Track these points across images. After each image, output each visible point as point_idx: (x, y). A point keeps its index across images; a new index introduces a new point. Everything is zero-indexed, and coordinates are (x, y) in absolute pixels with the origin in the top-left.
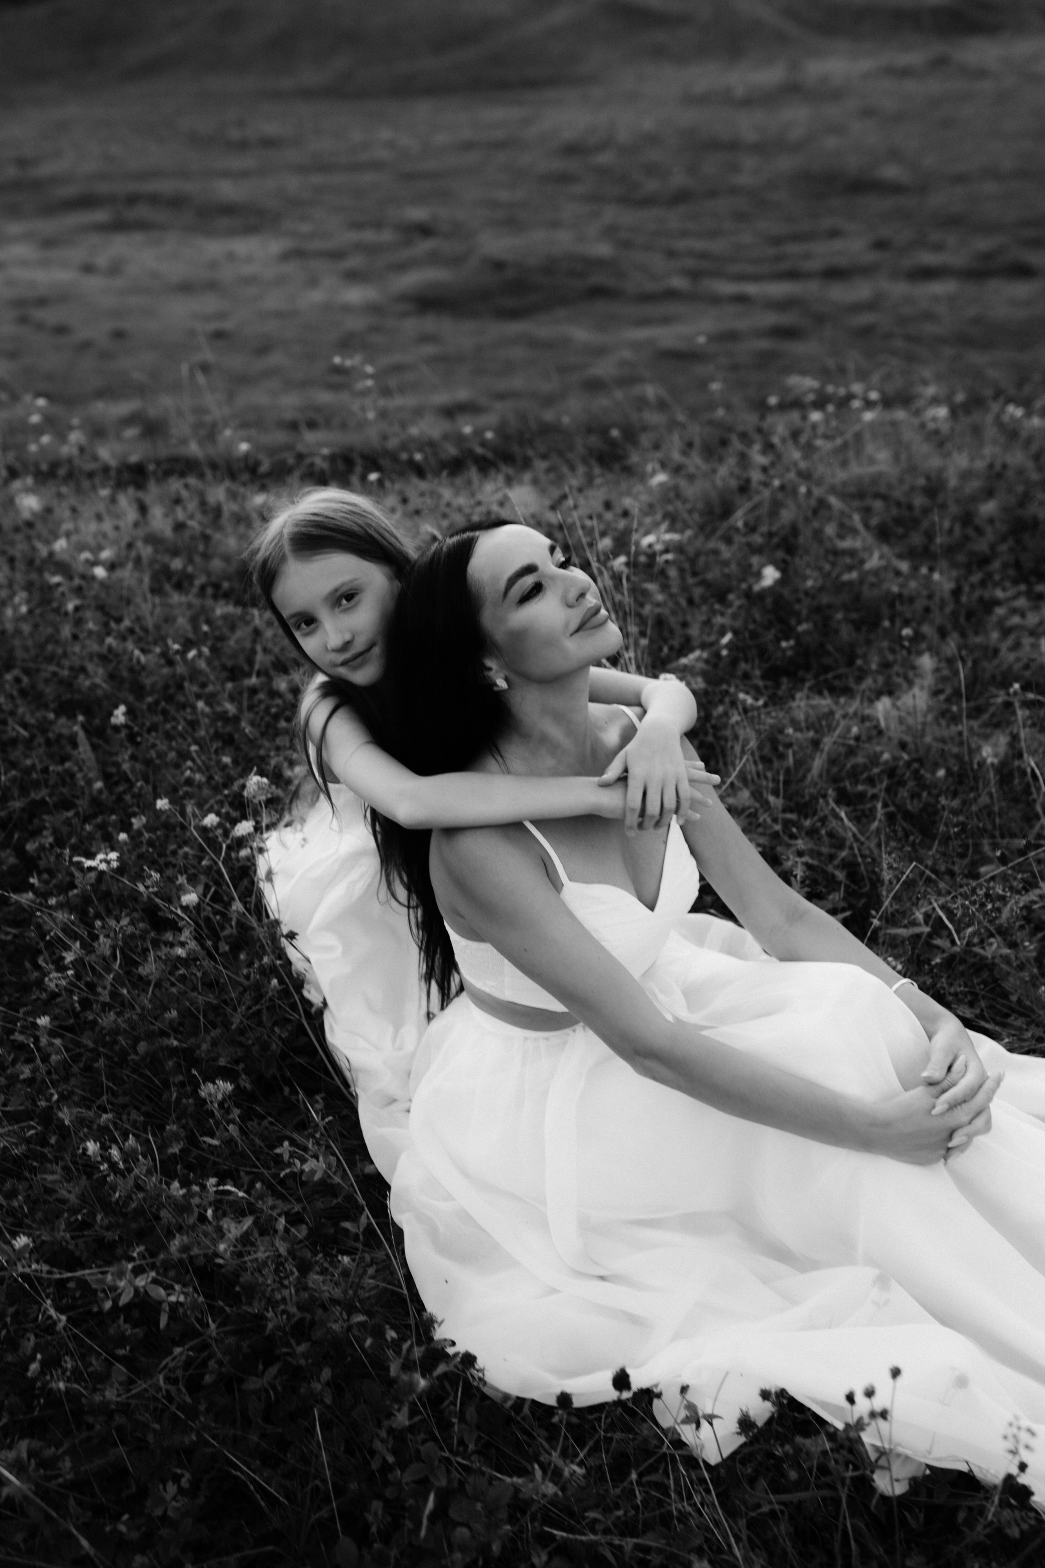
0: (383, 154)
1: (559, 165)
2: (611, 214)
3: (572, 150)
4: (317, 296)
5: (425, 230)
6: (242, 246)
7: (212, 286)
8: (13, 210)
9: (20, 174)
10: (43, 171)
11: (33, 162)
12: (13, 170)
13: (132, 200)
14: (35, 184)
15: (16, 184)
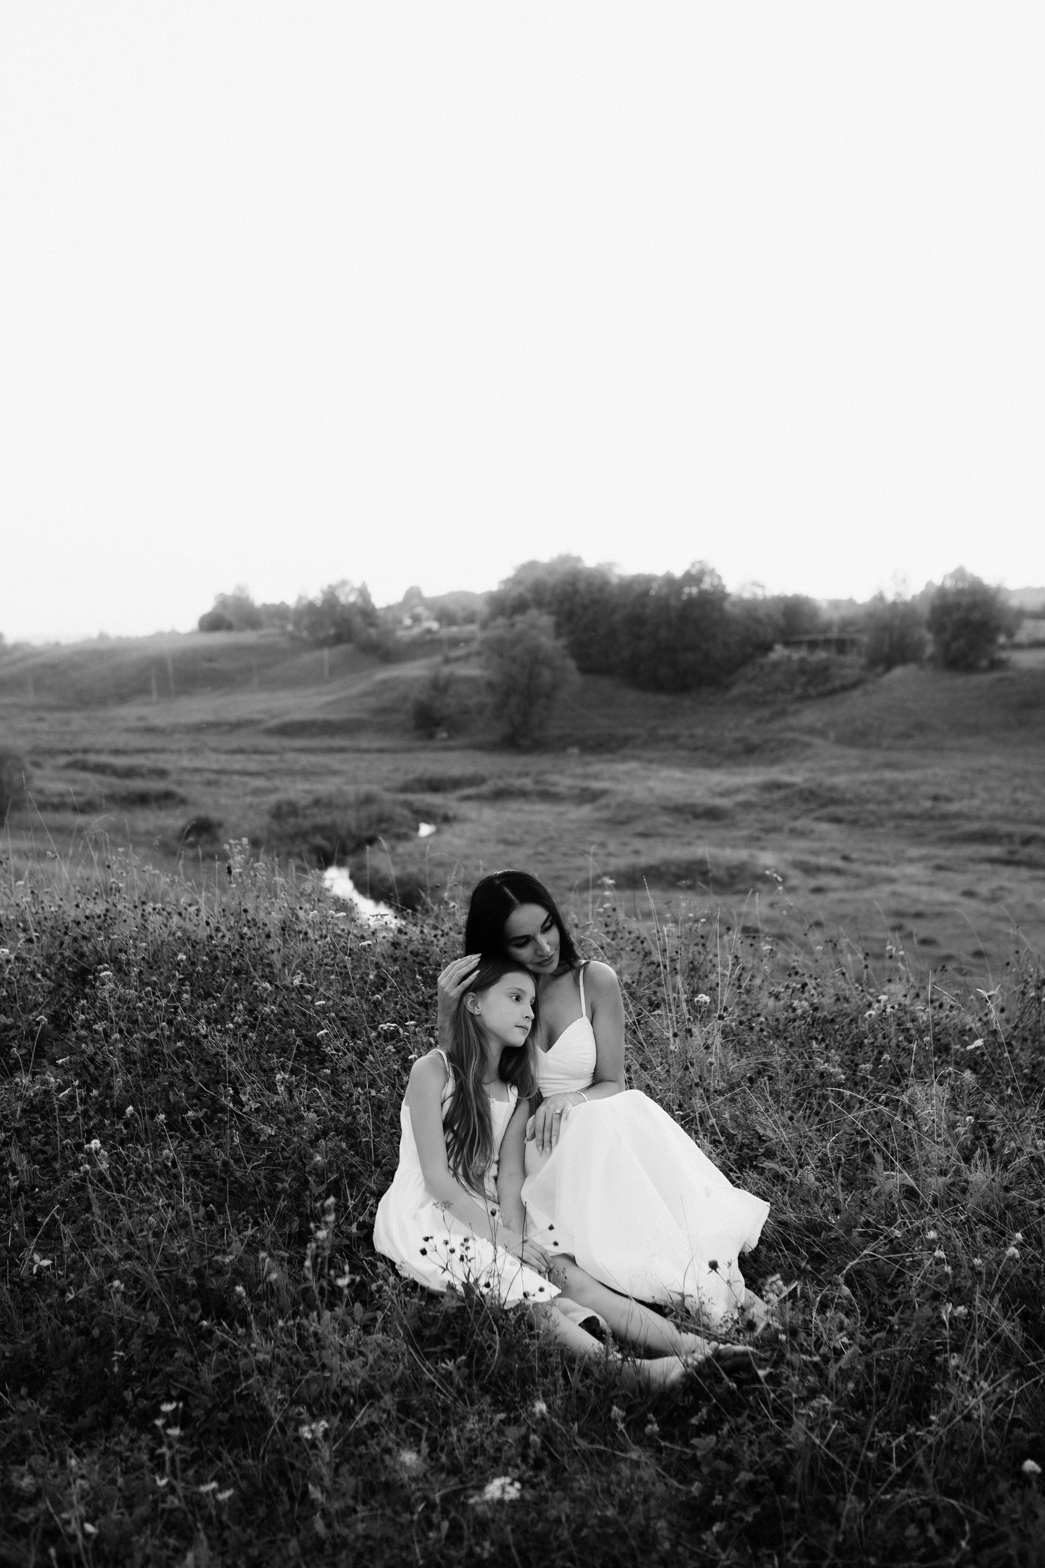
8: (918, 837)
9: (933, 808)
10: (954, 807)
11: (948, 800)
12: (928, 804)
13: (1027, 841)
14: (944, 817)
15: (927, 816)
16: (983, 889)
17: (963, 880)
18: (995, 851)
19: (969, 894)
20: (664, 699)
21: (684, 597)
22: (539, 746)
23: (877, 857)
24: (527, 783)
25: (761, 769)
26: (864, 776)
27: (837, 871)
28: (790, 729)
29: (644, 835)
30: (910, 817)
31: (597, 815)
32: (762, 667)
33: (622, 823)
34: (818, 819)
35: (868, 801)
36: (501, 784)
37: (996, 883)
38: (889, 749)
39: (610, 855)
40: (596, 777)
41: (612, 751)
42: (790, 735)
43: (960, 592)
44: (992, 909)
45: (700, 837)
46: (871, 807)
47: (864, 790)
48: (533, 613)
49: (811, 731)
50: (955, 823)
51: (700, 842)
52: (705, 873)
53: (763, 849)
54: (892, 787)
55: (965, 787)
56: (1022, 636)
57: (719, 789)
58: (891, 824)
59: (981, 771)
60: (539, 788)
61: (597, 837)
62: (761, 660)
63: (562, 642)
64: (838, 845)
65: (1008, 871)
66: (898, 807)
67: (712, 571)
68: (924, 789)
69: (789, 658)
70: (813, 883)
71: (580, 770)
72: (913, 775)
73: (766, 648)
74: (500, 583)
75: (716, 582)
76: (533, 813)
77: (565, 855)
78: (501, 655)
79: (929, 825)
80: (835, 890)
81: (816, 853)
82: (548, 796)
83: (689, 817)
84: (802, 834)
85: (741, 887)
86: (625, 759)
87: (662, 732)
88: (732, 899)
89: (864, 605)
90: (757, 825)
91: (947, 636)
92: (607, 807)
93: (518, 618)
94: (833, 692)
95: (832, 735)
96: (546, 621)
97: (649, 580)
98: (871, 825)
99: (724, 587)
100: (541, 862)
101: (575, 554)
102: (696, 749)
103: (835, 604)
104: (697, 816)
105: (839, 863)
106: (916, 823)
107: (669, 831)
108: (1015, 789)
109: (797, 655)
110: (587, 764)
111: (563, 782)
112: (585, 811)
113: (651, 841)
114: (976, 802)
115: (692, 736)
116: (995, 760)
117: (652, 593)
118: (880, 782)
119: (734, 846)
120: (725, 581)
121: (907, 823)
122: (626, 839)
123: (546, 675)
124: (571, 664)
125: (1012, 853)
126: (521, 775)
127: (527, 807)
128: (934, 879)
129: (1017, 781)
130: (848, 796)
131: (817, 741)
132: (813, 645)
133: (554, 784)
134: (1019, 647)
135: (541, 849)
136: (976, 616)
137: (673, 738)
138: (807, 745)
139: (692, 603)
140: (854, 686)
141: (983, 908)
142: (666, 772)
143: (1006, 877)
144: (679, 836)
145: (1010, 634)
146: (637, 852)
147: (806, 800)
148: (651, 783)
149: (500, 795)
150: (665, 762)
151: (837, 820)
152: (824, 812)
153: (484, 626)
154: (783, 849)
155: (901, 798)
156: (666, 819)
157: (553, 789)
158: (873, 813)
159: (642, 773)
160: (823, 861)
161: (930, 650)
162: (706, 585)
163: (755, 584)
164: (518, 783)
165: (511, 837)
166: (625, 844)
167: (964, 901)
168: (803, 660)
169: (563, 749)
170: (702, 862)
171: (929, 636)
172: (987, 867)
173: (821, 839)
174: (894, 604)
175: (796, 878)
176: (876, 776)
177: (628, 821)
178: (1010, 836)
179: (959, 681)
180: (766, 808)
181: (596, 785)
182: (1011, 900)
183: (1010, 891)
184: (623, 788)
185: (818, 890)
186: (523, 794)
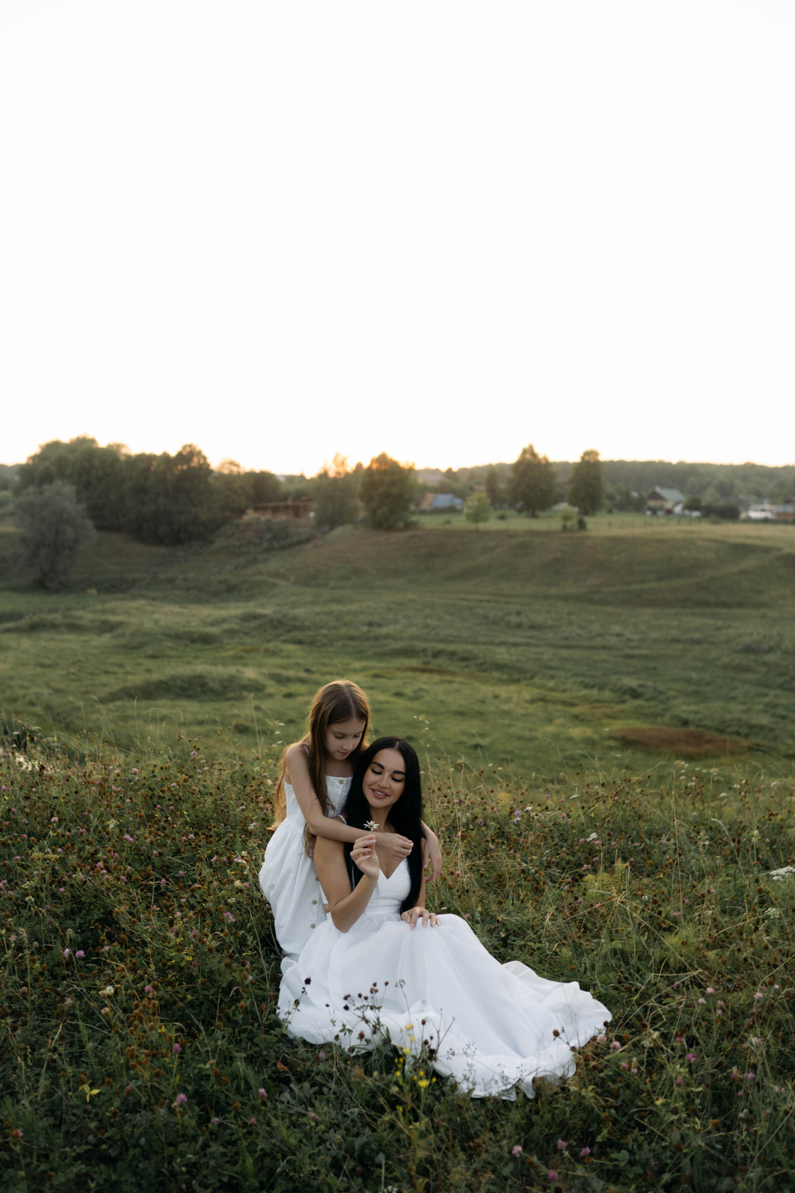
0: (614, 641)
1: (738, 659)
2: (772, 696)
3: (748, 650)
4: (550, 729)
5: (635, 694)
6: (503, 691)
7: (480, 714)
8: (360, 654)
9: (369, 631)
10: (384, 631)
11: (380, 625)
12: (365, 629)
13: (437, 654)
14: (377, 638)
15: (364, 638)
16: (408, 691)
17: (393, 684)
18: (415, 662)
19: (399, 694)
20: (163, 550)
21: (176, 472)
22: (64, 588)
23: (330, 669)
24: (58, 617)
25: (240, 604)
26: (317, 609)
27: (302, 681)
28: (261, 573)
29: (153, 657)
30: (352, 638)
31: (114, 642)
32: (238, 526)
33: (135, 648)
34: (285, 642)
35: (321, 627)
36: (36, 618)
37: (417, 686)
38: (334, 588)
39: (127, 673)
40: (113, 612)
41: (122, 591)
42: (260, 578)
43: (385, 472)
44: (416, 705)
45: (196, 657)
46: (324, 631)
47: (317, 619)
48: (58, 483)
49: (277, 575)
50: (384, 642)
51: (197, 661)
52: (204, 685)
53: (246, 665)
54: (339, 617)
55: (391, 616)
56: (425, 505)
57: (209, 620)
58: (339, 644)
59: (401, 604)
60: (67, 621)
61: (116, 659)
62: (237, 521)
63: (82, 506)
64: (300, 661)
65: (425, 677)
66: (344, 631)
67: (199, 453)
68: (362, 617)
69: (258, 520)
70: (285, 690)
71: (99, 607)
72: (354, 607)
73: (241, 512)
74: (30, 458)
75: (202, 461)
76: (63, 641)
77: (92, 674)
78: (32, 516)
79: (367, 644)
80: (300, 695)
81: (285, 667)
82: (74, 628)
83: (188, 642)
84: (274, 653)
85: (231, 695)
86: (134, 598)
87: (162, 576)
88: (225, 706)
89: (312, 480)
90: (240, 647)
91: (374, 505)
92: (123, 635)
93: (46, 487)
94: (291, 545)
95: (292, 578)
96: (69, 489)
97: (151, 458)
98: (325, 645)
99: (208, 465)
100: (73, 680)
101: (90, 436)
102: (188, 589)
103: (291, 479)
104: (193, 641)
105: (303, 675)
106: (357, 643)
107: (173, 653)
108: (426, 617)
109: (265, 517)
110: (104, 602)
111: (86, 617)
112: (106, 639)
113: (159, 661)
114: (399, 627)
115: (185, 579)
116: (410, 596)
117: (153, 469)
118: (330, 613)
119: (224, 664)
120: (209, 461)
121: (351, 643)
122: (140, 661)
123: (69, 532)
124: (89, 523)
125: (426, 663)
126: (50, 611)
127: (58, 637)
128: (373, 684)
129: (427, 611)
130: (307, 623)
131: (280, 582)
132: (275, 510)
133: (77, 618)
134: (423, 513)
135: (72, 670)
136: (395, 490)
137: (171, 581)
138: (273, 586)
139: (184, 476)
140: (307, 541)
141: (409, 704)
142: (168, 608)
143: (423, 681)
144: (180, 657)
145: (418, 504)
146: (149, 671)
147: (276, 628)
148: (156, 616)
149: (35, 628)
150: (166, 600)
151: (299, 642)
152: (290, 636)
153: (17, 492)
154: (260, 665)
155: (346, 625)
156: (169, 644)
157: (78, 622)
158: (325, 636)
159: (149, 608)
160: (291, 673)
161: (362, 515)
162: (195, 462)
163: (232, 463)
164: (50, 617)
165: (47, 661)
166: (139, 664)
167: (394, 699)
168: (269, 521)
169: (84, 590)
170: (200, 677)
171: (360, 504)
172: (410, 674)
173: (289, 657)
174: (335, 480)
175: (272, 687)
176: (326, 608)
177: (140, 646)
178: (424, 651)
179: (383, 537)
180: (246, 634)
181: (112, 618)
182: (427, 698)
183: (427, 691)
184: (134, 620)
185: (289, 695)
186: (54, 627)
